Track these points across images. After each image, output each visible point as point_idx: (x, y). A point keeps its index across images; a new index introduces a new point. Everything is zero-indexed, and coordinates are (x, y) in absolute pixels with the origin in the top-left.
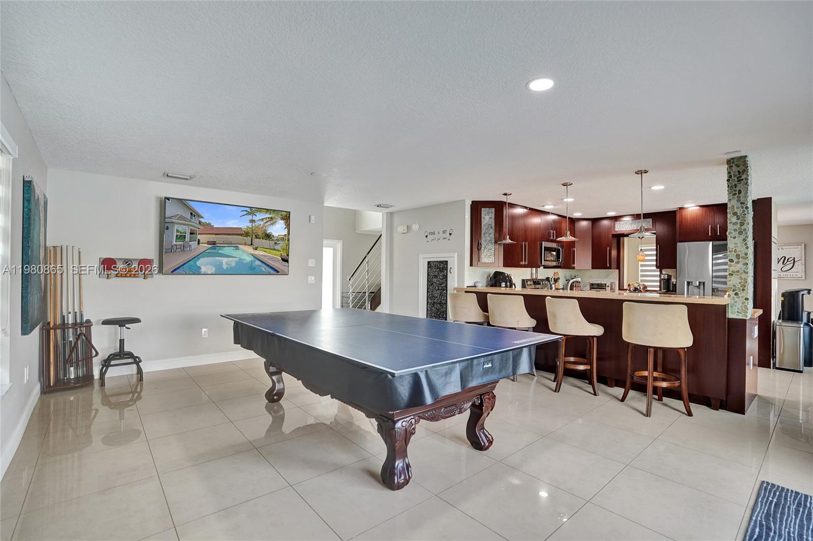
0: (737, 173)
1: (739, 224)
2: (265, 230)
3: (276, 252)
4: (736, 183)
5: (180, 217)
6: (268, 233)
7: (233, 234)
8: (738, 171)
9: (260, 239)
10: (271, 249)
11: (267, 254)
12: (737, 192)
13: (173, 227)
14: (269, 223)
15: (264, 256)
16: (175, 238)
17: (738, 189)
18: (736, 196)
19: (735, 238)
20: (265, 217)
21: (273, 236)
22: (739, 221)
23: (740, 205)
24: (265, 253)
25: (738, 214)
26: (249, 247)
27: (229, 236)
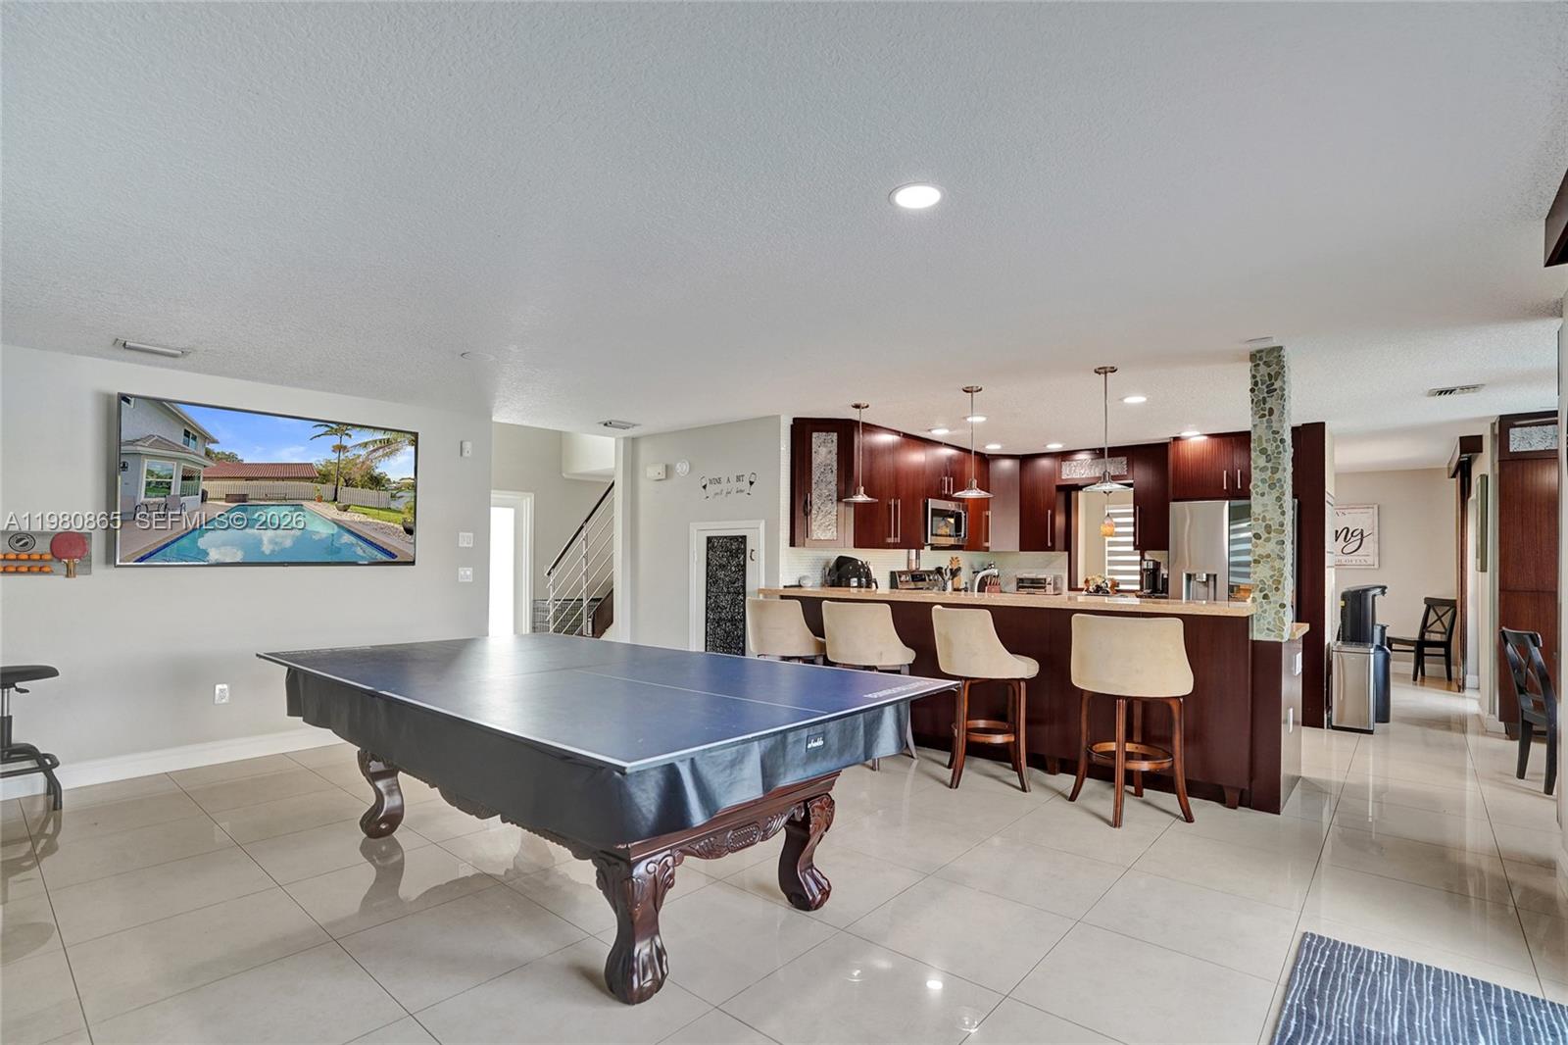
0: (1267, 378)
1: (1270, 470)
2: (370, 468)
3: (391, 514)
4: (1266, 395)
5: (157, 440)
6: (375, 474)
7: (288, 478)
8: (1269, 374)
9: (357, 487)
10: (381, 509)
11: (371, 520)
12: (1267, 413)
13: (139, 466)
14: (381, 452)
15: (363, 523)
16: (143, 490)
17: (1268, 406)
18: (1265, 419)
19: (1263, 495)
20: (371, 439)
21: (389, 480)
22: (1269, 465)
23: (1271, 436)
24: (366, 516)
25: (1269, 452)
26: (329, 504)
27: (281, 483)
